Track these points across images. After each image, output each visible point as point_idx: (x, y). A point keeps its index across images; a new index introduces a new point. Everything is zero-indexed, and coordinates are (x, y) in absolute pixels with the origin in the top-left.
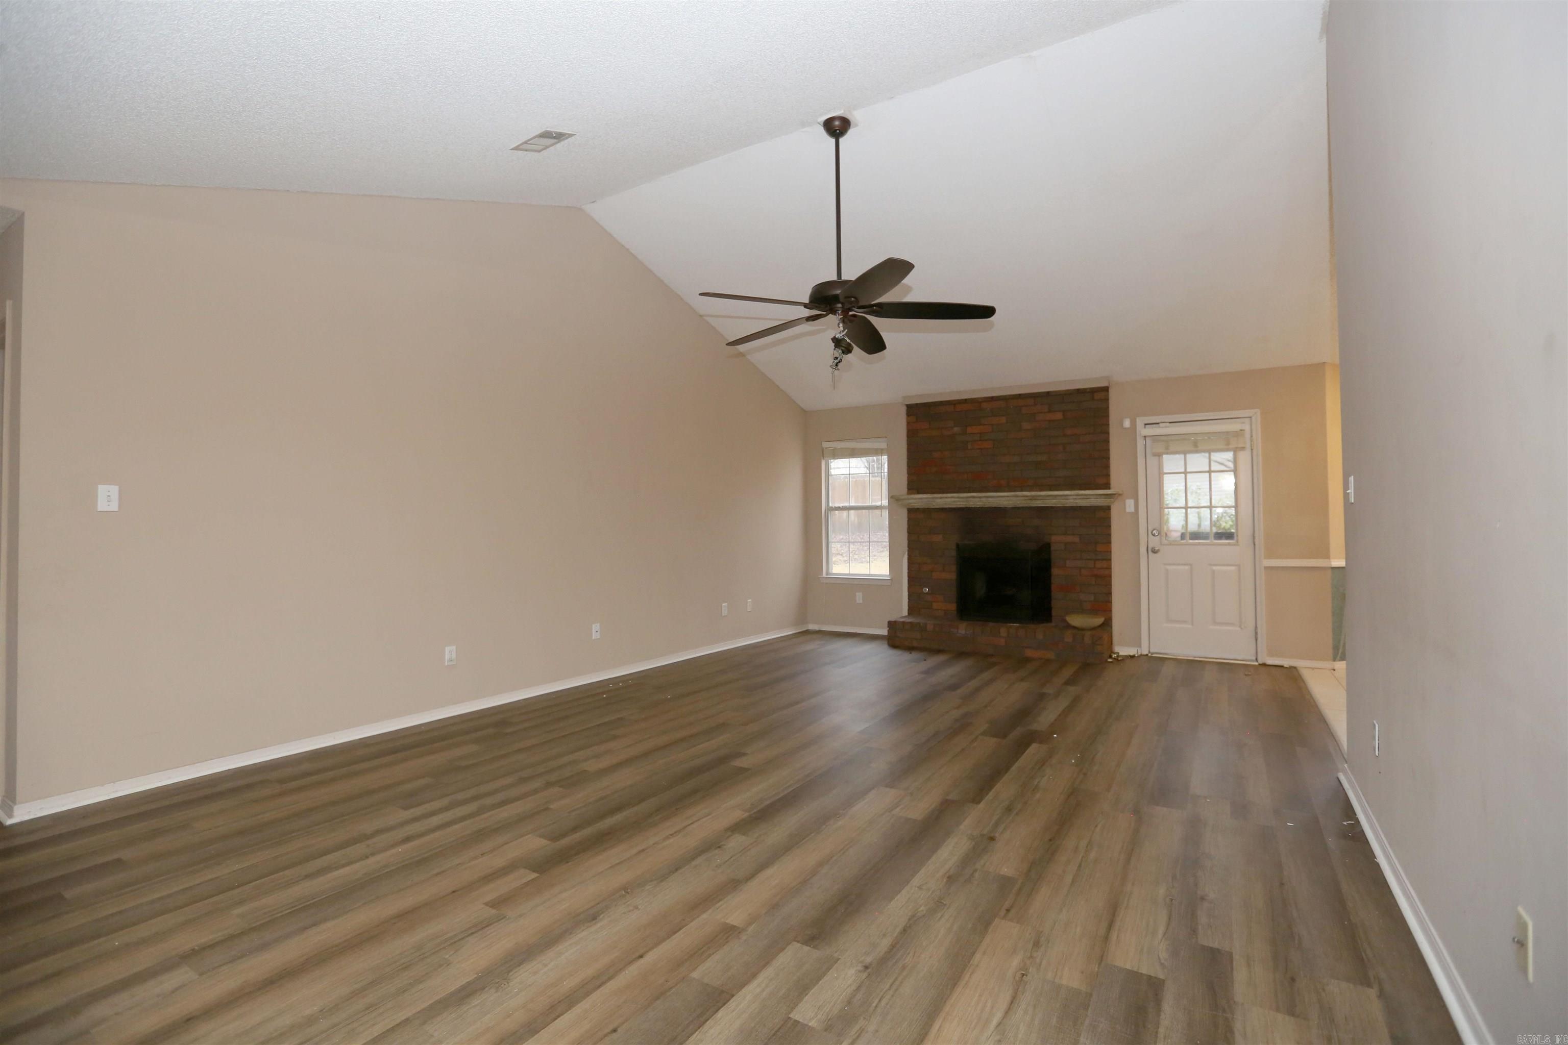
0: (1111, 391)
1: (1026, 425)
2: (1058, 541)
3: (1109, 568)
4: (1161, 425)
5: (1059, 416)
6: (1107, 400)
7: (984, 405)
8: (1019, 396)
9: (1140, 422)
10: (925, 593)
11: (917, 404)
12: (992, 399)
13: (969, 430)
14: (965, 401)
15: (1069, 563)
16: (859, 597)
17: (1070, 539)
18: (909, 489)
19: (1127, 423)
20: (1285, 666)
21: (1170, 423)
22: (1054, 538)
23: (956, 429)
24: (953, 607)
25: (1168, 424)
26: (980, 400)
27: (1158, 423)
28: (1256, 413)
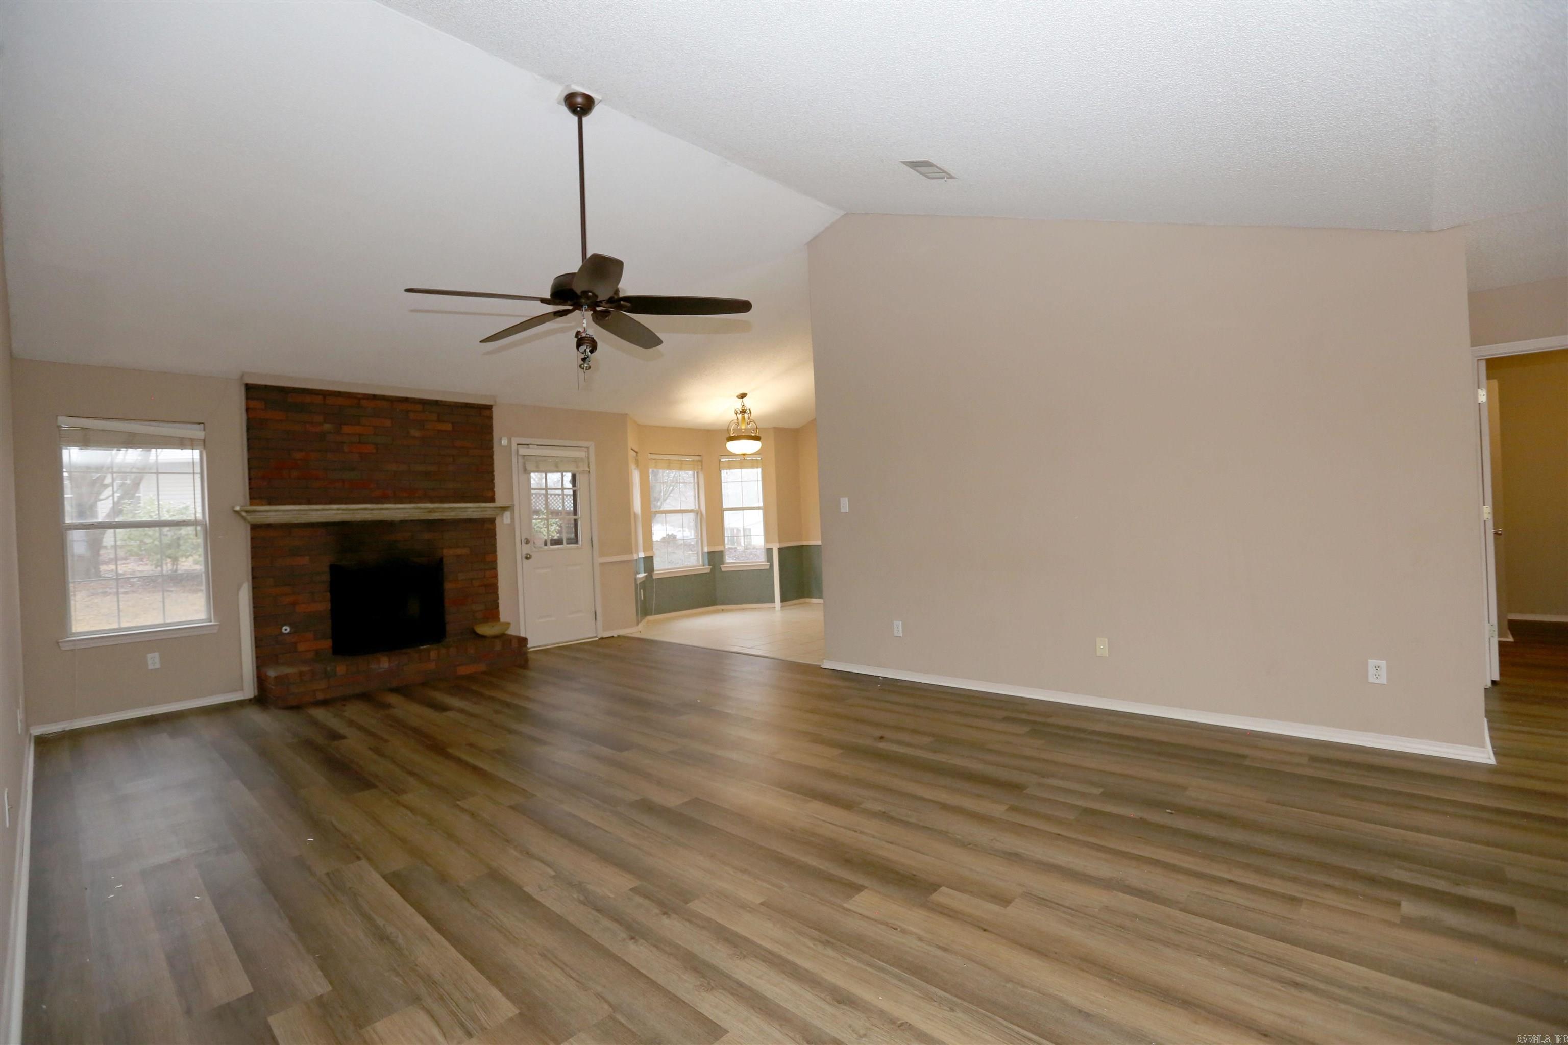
0: (494, 409)
1: (415, 433)
2: (449, 554)
3: (496, 576)
4: (531, 446)
5: (448, 427)
6: (490, 418)
7: (364, 402)
8: (406, 400)
9: (515, 441)
10: (285, 634)
11: (266, 386)
12: (374, 397)
13: (346, 429)
14: (339, 394)
15: (461, 576)
16: (154, 661)
17: (459, 551)
18: (251, 498)
19: (504, 442)
20: (615, 636)
21: (538, 445)
22: (445, 551)
23: (327, 426)
24: (327, 644)
25: (536, 446)
26: (359, 396)
27: (528, 445)
28: (591, 445)
